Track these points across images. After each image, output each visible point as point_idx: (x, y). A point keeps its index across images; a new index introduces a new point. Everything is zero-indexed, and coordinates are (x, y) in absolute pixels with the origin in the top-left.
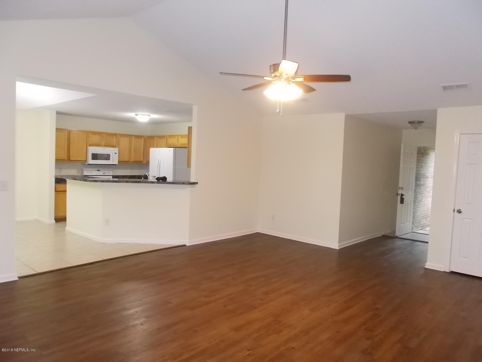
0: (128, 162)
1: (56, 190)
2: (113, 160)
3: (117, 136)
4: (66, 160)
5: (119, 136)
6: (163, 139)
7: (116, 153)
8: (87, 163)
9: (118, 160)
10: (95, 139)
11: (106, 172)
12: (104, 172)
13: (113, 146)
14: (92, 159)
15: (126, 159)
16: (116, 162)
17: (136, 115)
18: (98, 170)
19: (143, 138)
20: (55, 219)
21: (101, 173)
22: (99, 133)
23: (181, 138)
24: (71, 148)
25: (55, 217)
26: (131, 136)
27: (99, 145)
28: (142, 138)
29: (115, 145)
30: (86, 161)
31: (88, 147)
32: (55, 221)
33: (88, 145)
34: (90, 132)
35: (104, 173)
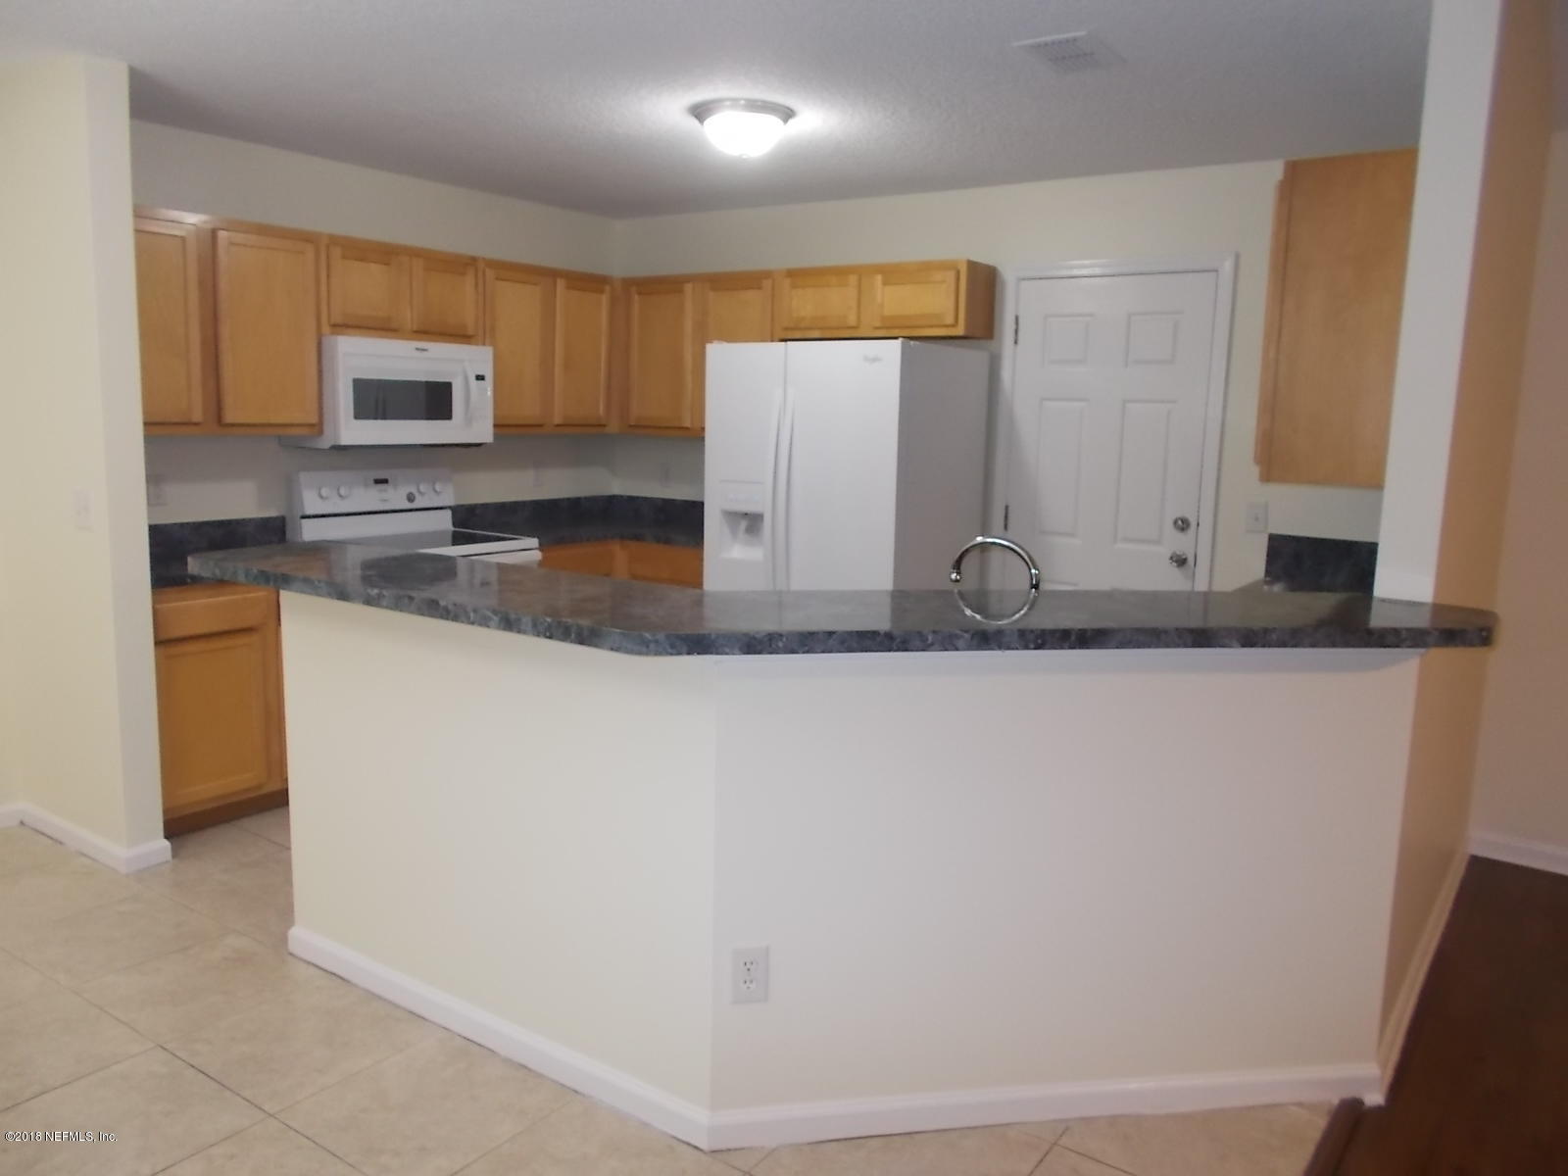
0: (541, 426)
1: (164, 636)
2: (469, 420)
3: (480, 274)
4: (196, 424)
5: (490, 274)
6: (751, 295)
7: (480, 378)
8: (325, 443)
9: (496, 417)
10: (365, 285)
11: (422, 488)
12: (413, 490)
13: (462, 337)
14: (357, 417)
15: (528, 409)
16: (482, 431)
17: (700, 112)
18: (378, 482)
19: (607, 288)
20: (169, 835)
21: (396, 497)
22: (385, 254)
23: (885, 283)
24: (225, 345)
25: (166, 812)
26: (552, 274)
27: (383, 328)
28: (602, 292)
29: (470, 332)
30: (318, 428)
31: (328, 340)
32: (167, 843)
33: (326, 329)
34: (334, 240)
35: (411, 498)
